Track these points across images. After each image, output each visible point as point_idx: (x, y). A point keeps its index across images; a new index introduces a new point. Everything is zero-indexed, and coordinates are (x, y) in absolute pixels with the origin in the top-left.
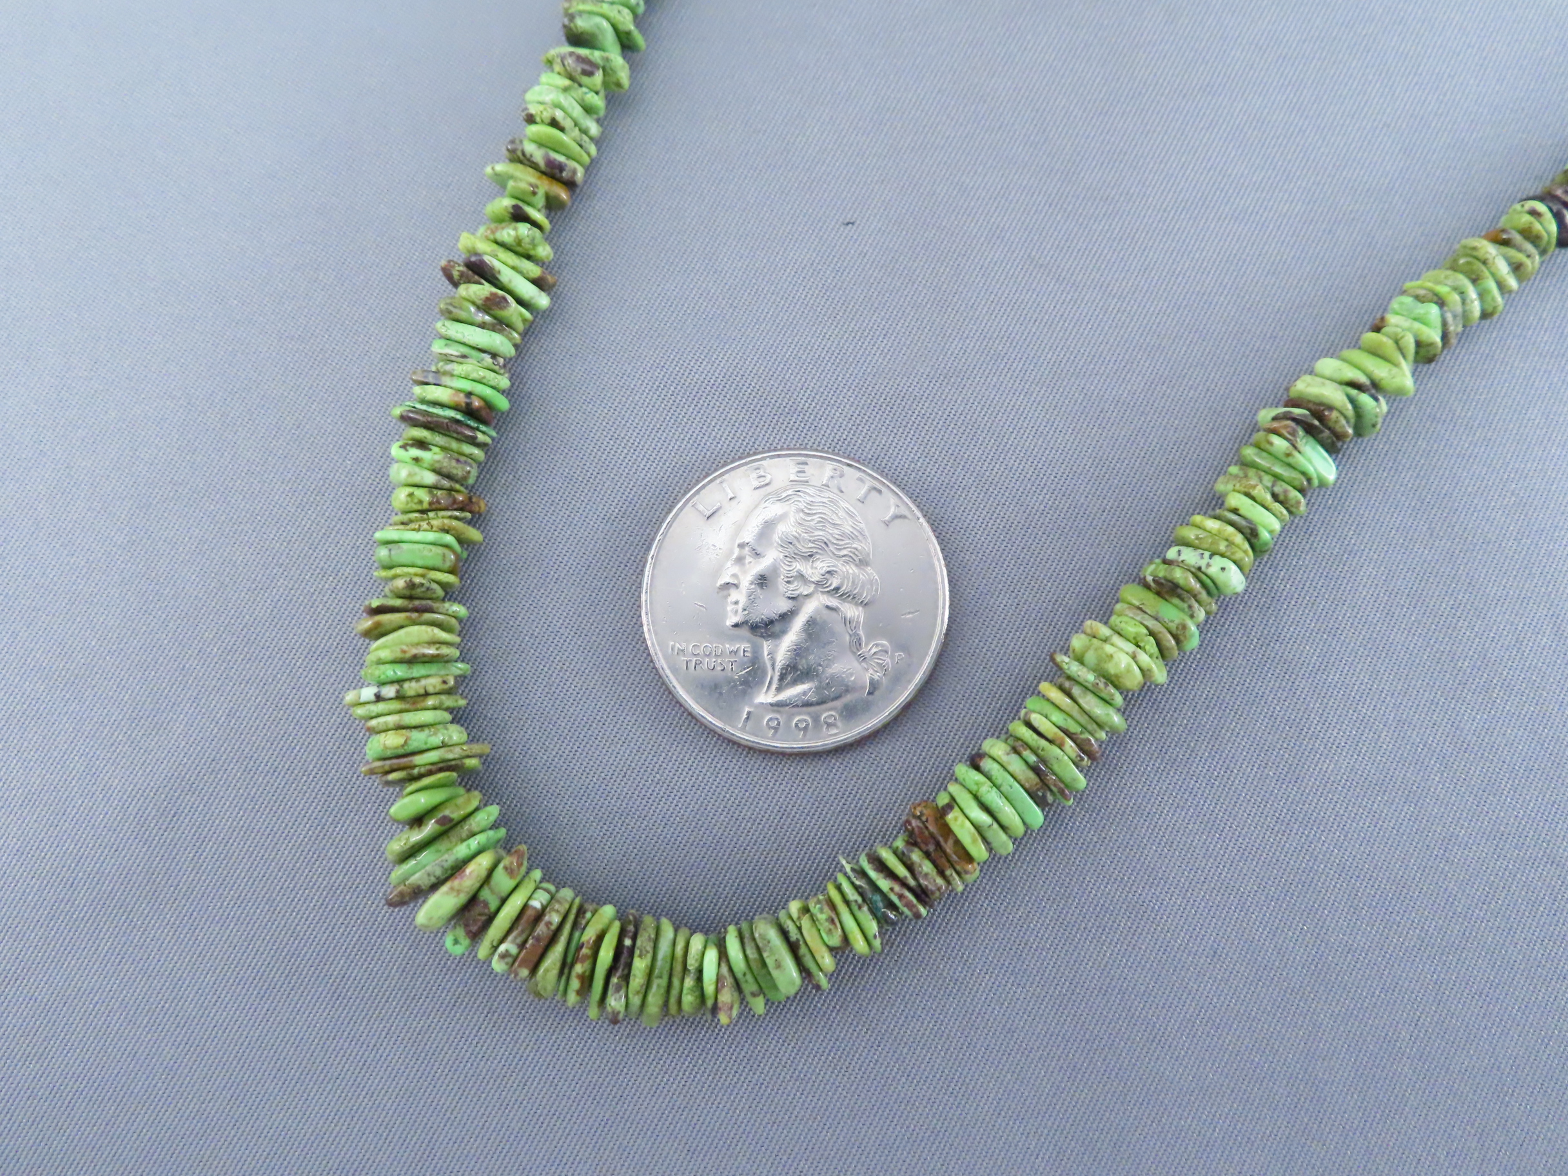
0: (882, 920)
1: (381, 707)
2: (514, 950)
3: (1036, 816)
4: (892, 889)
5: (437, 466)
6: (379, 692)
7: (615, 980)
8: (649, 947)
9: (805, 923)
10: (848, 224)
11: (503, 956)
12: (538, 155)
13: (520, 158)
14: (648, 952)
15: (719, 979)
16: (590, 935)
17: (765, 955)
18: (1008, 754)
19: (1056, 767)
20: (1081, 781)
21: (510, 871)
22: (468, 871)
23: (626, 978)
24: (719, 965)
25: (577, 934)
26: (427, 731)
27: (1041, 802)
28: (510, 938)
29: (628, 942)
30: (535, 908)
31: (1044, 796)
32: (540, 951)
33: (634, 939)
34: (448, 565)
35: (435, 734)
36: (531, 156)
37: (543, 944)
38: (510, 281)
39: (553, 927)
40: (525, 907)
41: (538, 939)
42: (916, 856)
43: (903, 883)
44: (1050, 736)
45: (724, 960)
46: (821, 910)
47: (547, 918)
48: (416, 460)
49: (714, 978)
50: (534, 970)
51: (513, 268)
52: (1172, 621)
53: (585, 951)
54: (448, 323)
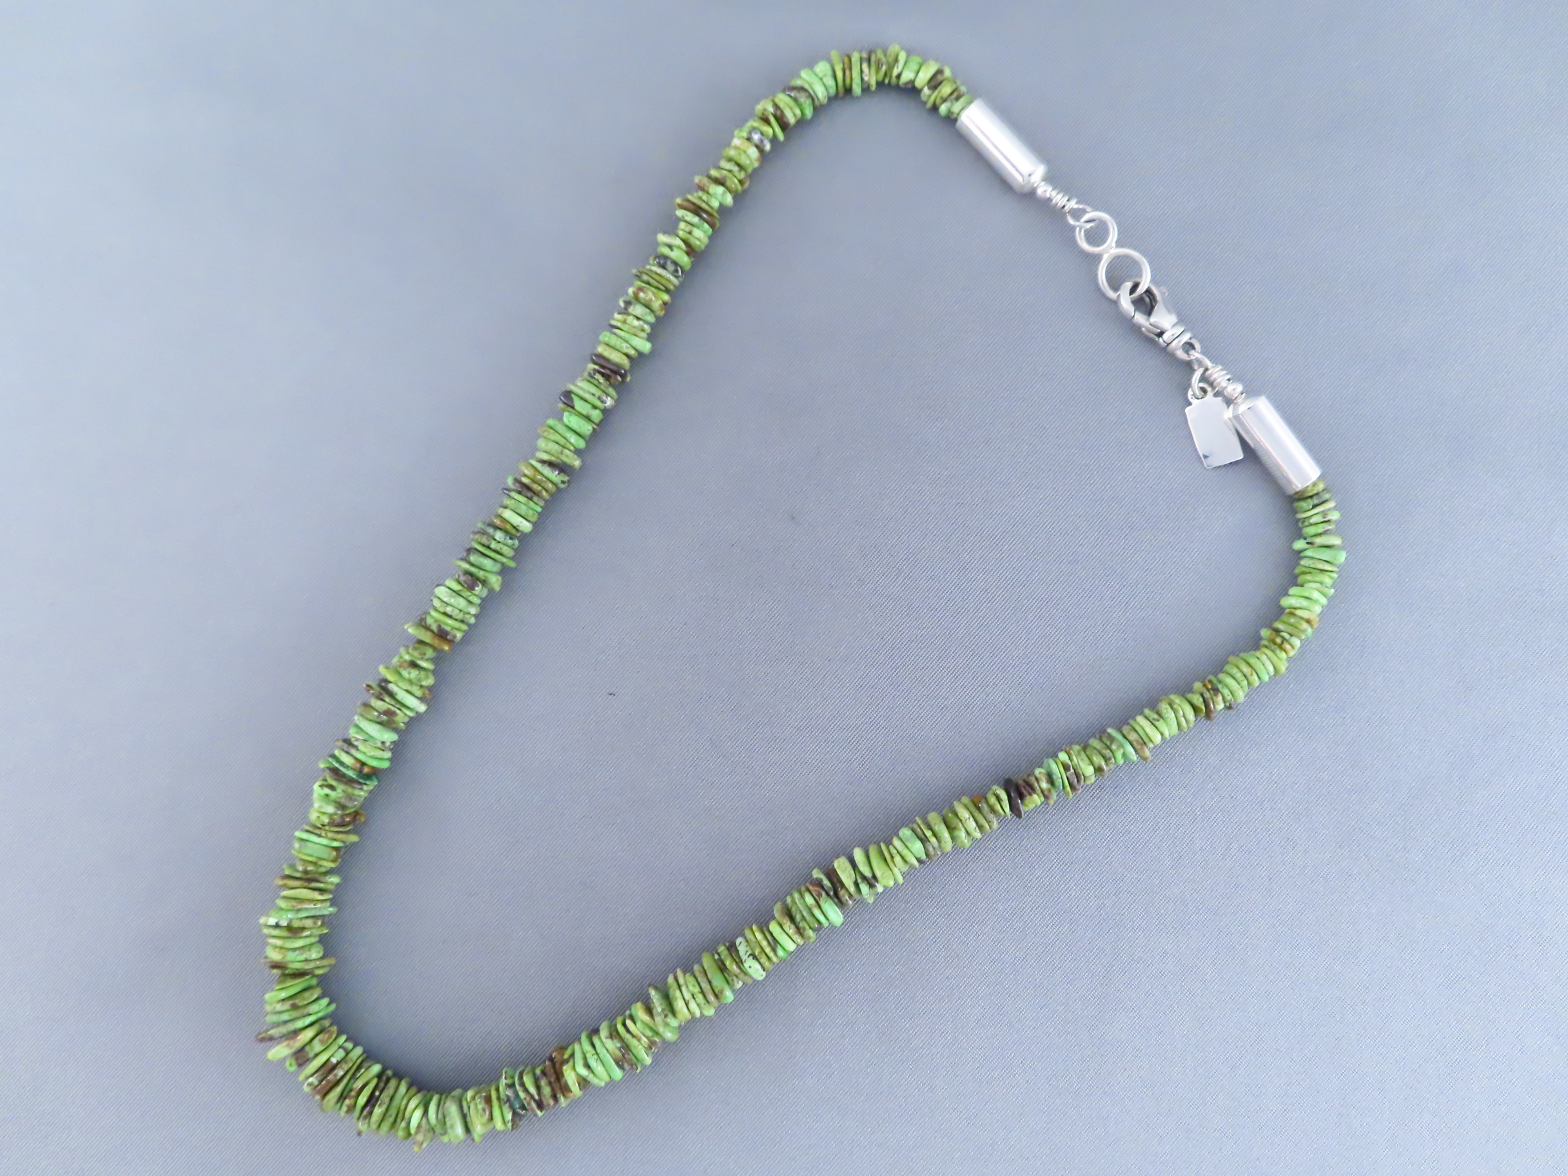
0: (515, 1114)
1: (276, 932)
2: (316, 1083)
3: (618, 1074)
4: (525, 1099)
5: (338, 800)
6: (278, 921)
7: (365, 1113)
8: (387, 1100)
9: (472, 1107)
10: (610, 694)
11: (310, 1084)
12: (434, 627)
13: (422, 624)
14: (385, 1103)
15: (419, 1126)
16: (359, 1084)
17: (447, 1120)
18: (607, 1038)
19: (633, 1050)
20: (648, 1060)
21: (322, 1042)
22: (299, 1038)
23: (371, 1113)
24: (422, 1119)
25: (352, 1081)
26: (297, 952)
27: (621, 1067)
28: (315, 1076)
29: (377, 1093)
30: (332, 1063)
31: (623, 1065)
32: (328, 1088)
33: (381, 1092)
34: (331, 858)
35: (302, 954)
36: (430, 625)
37: (330, 1085)
38: (402, 699)
39: (338, 1077)
40: (328, 1060)
41: (328, 1082)
42: (543, 1082)
43: (532, 1097)
44: (634, 1034)
45: (426, 1115)
46: (480, 1103)
47: (335, 1072)
48: (327, 795)
49: (416, 1125)
50: (324, 1096)
51: (407, 691)
52: (717, 987)
53: (353, 1093)
54: (361, 719)
